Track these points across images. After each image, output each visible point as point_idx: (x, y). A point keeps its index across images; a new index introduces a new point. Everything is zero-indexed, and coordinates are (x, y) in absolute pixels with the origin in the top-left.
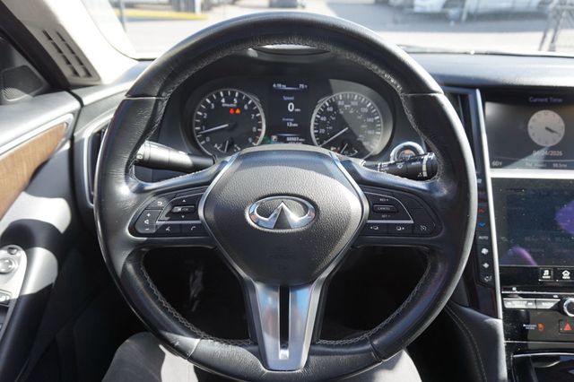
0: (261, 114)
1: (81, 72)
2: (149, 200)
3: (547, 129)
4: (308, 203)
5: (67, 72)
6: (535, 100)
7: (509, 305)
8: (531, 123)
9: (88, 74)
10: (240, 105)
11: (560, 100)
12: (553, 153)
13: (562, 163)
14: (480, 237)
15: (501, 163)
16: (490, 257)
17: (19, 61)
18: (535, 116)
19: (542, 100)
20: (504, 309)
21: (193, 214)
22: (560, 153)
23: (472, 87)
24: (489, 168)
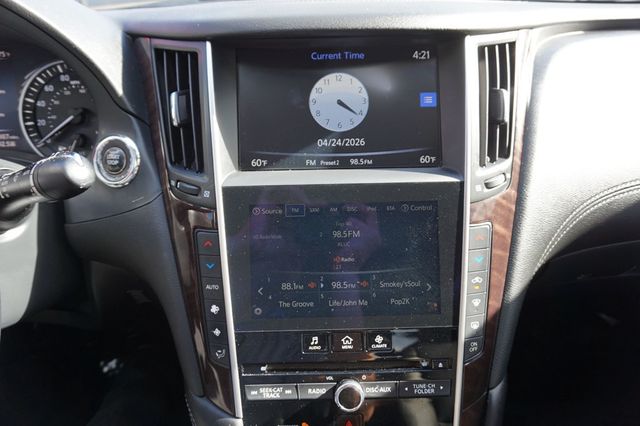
3: (340, 103)
6: (322, 57)
7: (253, 394)
8: (313, 95)
11: (361, 56)
12: (350, 142)
13: (365, 158)
14: (208, 287)
15: (265, 162)
16: (221, 320)
18: (320, 84)
19: (331, 56)
20: (245, 401)
22: (362, 142)
23: (203, 39)
24: (225, 171)
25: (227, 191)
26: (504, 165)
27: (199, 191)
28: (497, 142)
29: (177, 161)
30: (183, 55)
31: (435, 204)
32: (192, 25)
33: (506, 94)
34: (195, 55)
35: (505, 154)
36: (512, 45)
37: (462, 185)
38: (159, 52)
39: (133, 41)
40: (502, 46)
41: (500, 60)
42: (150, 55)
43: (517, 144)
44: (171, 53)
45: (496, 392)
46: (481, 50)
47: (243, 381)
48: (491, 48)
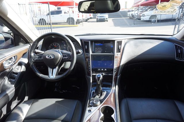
0: (60, 46)
1: (31, 41)
2: (35, 56)
4: (54, 55)
5: (29, 41)
7: (93, 74)
9: (32, 41)
10: (56, 45)
14: (89, 64)
16: (90, 67)
17: (22, 39)
20: (92, 75)
21: (41, 58)
23: (89, 41)
24: (91, 53)
25: (91, 55)
26: (120, 53)
27: (88, 55)
28: (119, 50)
29: (86, 52)
30: (87, 42)
31: (111, 56)
32: (89, 39)
33: (120, 46)
34: (88, 42)
35: (120, 52)
36: (122, 41)
37: (114, 55)
38: (84, 42)
39: (81, 40)
40: (120, 41)
41: (120, 43)
42: (83, 42)
43: (121, 51)
44: (86, 42)
45: (118, 77)
46: (117, 42)
47: (92, 73)
48: (119, 42)
